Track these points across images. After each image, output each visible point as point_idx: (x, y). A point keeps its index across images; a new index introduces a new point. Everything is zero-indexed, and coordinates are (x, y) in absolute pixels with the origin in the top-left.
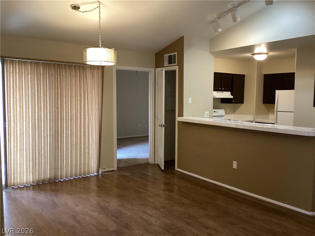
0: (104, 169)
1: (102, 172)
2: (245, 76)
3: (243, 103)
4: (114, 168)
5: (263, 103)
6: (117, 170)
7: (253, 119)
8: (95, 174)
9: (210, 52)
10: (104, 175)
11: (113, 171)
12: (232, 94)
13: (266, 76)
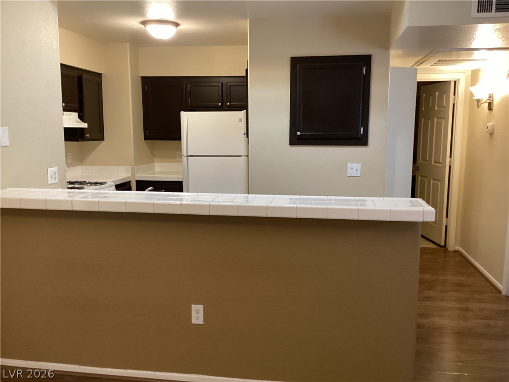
2: (102, 75)
3: (103, 139)
5: (145, 139)
7: (130, 175)
12: (81, 118)
13: (146, 81)
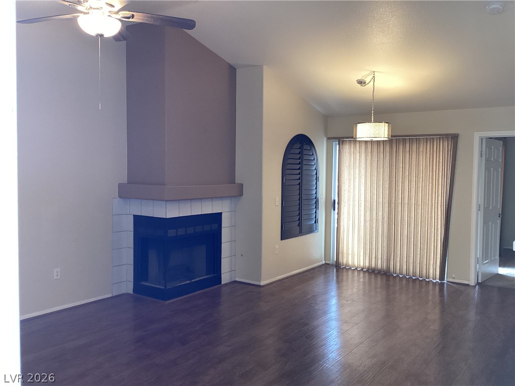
1: (448, 282)
6: (474, 286)
8: (438, 280)
10: (452, 286)
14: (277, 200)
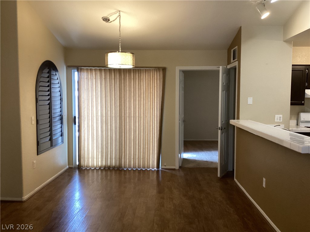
0: (165, 166)
1: (162, 169)
4: (175, 166)
6: (179, 169)
8: (156, 169)
9: (284, 41)
10: (164, 171)
11: (174, 169)
14: (33, 119)
